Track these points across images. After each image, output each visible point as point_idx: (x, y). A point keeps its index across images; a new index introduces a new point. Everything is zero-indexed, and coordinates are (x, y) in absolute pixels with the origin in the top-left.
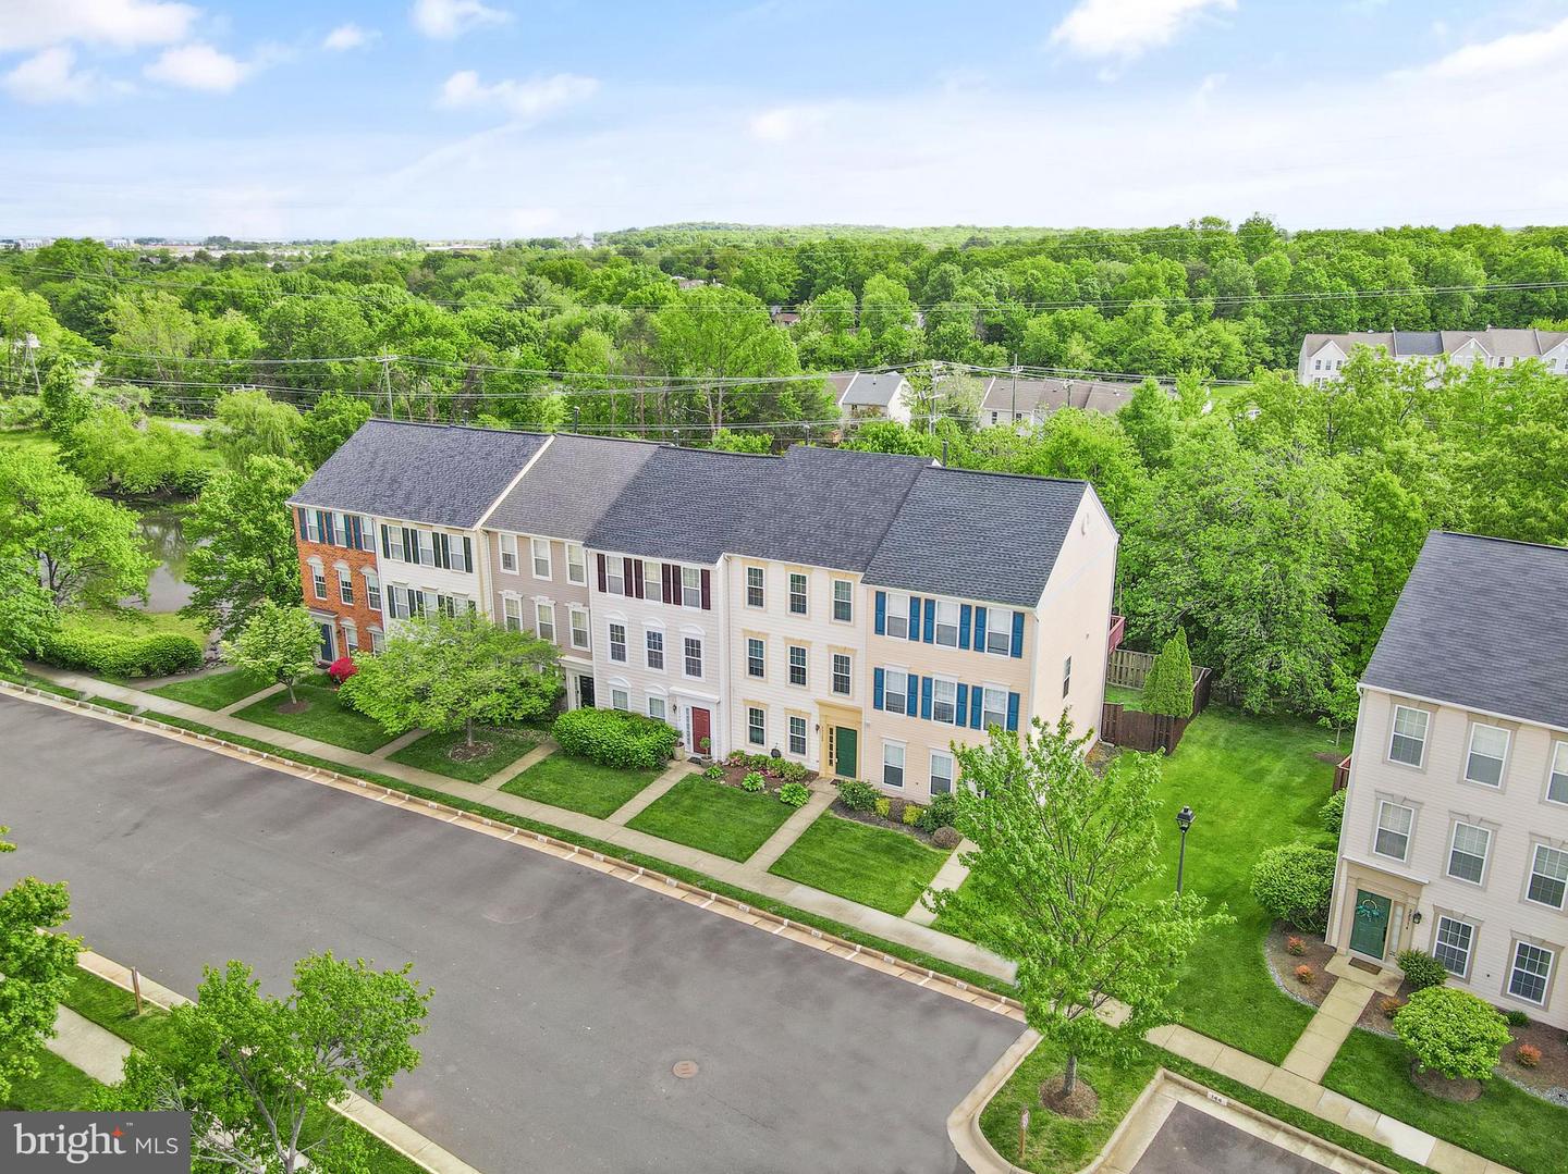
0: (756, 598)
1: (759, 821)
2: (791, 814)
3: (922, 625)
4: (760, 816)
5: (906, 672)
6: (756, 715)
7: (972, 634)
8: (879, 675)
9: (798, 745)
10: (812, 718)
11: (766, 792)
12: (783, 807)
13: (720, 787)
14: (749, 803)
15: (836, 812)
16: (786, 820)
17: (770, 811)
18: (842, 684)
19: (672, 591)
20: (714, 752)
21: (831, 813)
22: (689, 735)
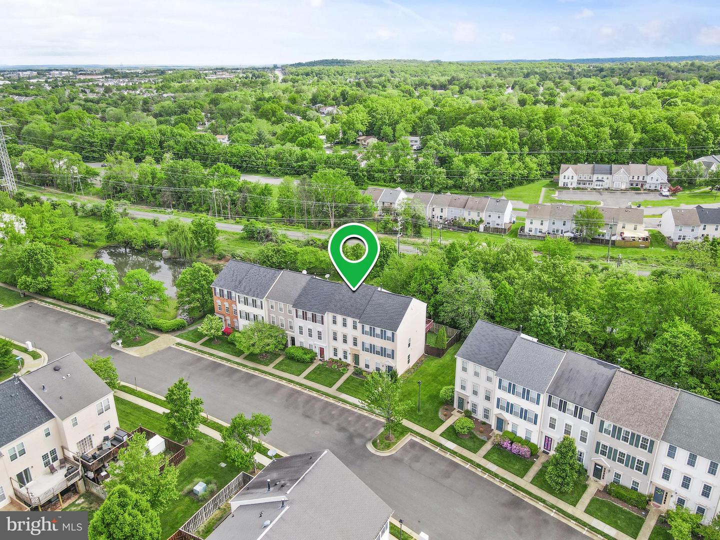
0: (335, 322)
2: (343, 376)
3: (372, 333)
4: (335, 376)
5: (369, 343)
6: (335, 350)
7: (383, 336)
8: (363, 343)
9: (345, 357)
10: (349, 351)
11: (337, 370)
12: (341, 374)
13: (326, 368)
14: (334, 372)
16: (341, 377)
17: (338, 375)
18: (355, 344)
19: (314, 319)
20: (325, 358)
21: (352, 376)
22: (319, 354)
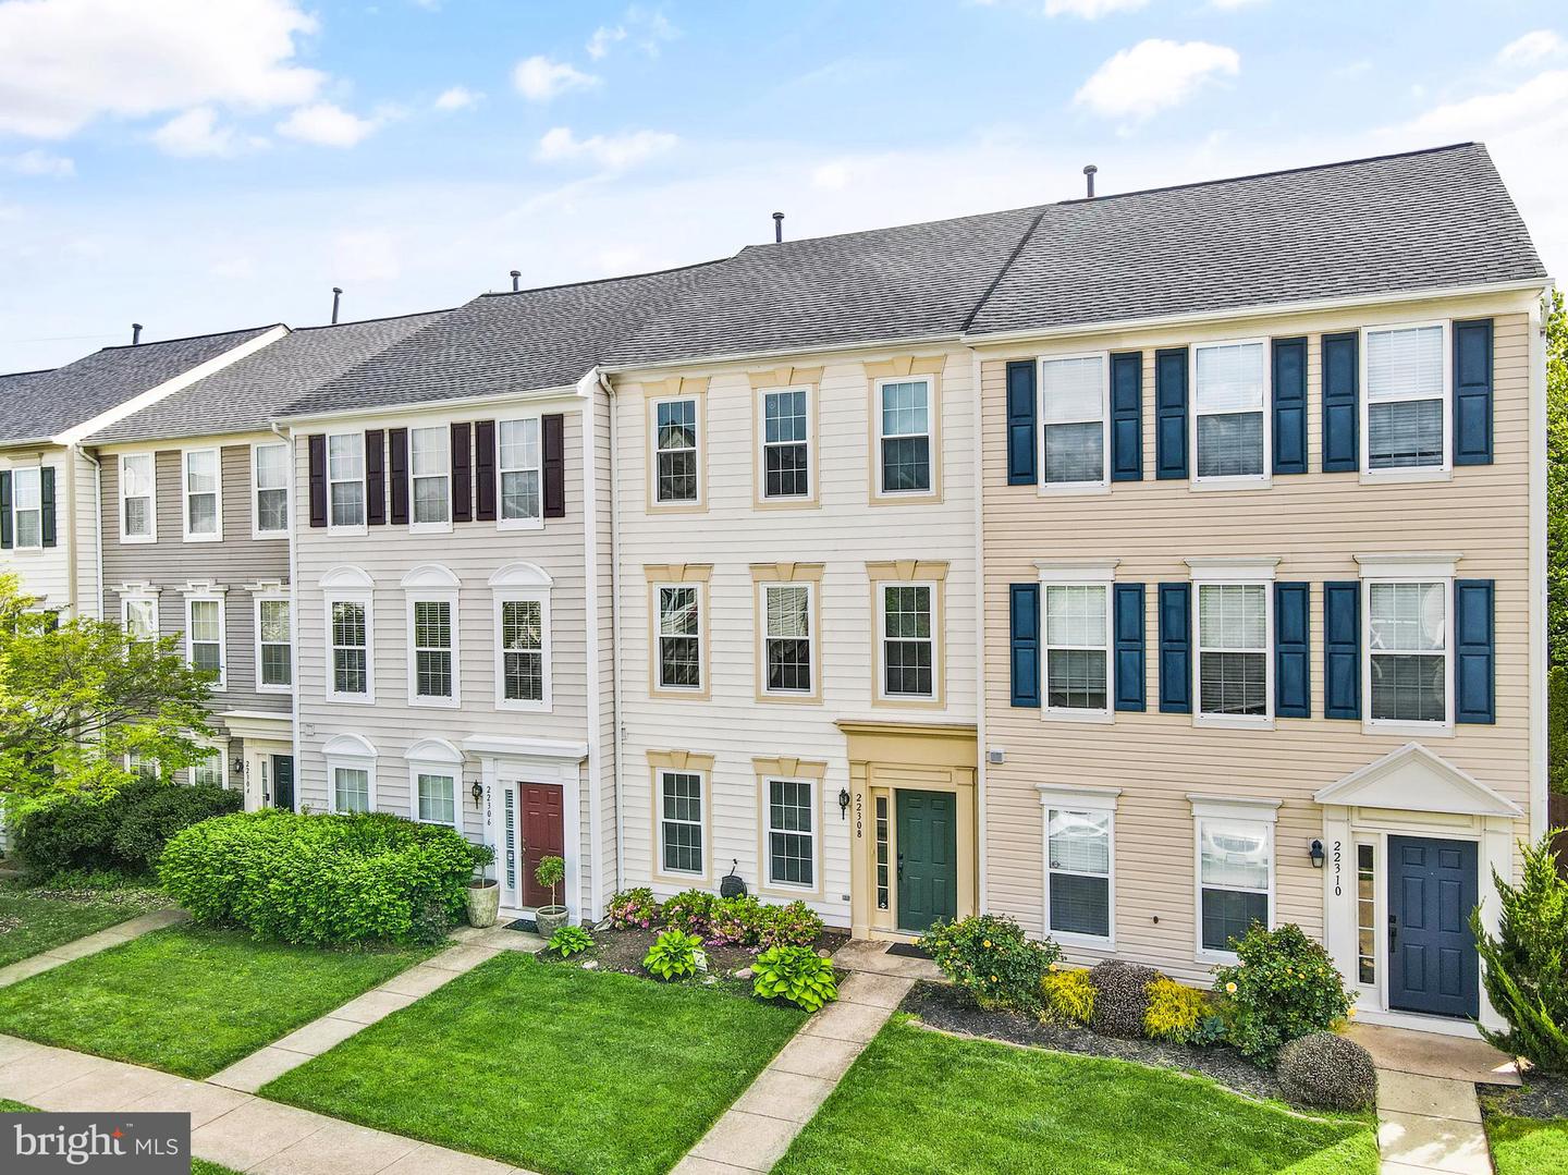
0: (677, 479)
1: (692, 1054)
2: (792, 1032)
3: (1148, 432)
4: (698, 1041)
5: (1107, 577)
6: (682, 791)
8: (1025, 603)
9: (792, 858)
10: (829, 775)
11: (711, 980)
12: (767, 1013)
13: (584, 976)
14: (665, 1011)
15: (926, 1017)
16: (778, 1047)
17: (729, 1026)
18: (908, 668)
19: (473, 488)
20: (573, 897)
21: (913, 1022)
22: (511, 863)
